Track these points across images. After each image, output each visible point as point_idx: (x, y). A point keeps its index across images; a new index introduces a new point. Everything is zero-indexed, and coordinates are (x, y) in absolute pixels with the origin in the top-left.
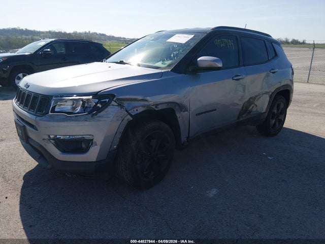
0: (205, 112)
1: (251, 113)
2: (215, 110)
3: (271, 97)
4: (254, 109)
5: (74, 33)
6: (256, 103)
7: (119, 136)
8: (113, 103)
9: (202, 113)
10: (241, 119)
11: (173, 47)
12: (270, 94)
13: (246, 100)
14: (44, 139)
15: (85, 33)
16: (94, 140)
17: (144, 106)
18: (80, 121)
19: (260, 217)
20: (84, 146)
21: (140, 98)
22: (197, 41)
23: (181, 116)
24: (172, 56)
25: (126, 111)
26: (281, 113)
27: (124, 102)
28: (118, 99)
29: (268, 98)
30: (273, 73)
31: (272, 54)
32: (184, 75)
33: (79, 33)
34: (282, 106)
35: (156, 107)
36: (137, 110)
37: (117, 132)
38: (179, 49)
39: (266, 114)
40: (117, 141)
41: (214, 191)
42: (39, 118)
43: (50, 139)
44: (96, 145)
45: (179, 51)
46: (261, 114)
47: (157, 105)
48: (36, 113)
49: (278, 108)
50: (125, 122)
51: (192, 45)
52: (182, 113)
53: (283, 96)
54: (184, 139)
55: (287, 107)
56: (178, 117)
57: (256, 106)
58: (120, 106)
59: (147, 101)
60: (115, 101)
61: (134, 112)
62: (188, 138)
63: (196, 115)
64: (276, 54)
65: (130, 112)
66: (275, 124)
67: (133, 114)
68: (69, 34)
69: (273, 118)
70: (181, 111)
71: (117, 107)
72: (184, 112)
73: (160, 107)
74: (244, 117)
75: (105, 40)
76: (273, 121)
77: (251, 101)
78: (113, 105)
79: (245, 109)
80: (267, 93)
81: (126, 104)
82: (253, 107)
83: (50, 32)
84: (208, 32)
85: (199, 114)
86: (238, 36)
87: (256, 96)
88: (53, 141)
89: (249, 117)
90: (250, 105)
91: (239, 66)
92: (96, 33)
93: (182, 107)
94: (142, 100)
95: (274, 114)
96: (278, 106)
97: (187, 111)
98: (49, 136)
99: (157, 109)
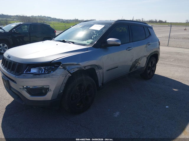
0: (112, 69)
1: (137, 68)
2: (117, 67)
3: (147, 59)
4: (139, 65)
5: (32, 16)
6: (139, 62)
7: (64, 85)
8: (60, 67)
9: (110, 70)
10: (131, 71)
11: (93, 33)
12: (147, 56)
13: (134, 61)
14: (20, 88)
15: (39, 16)
16: (50, 88)
17: (78, 68)
18: (41, 78)
19: (143, 127)
20: (43, 91)
21: (76, 63)
22: (107, 29)
23: (98, 72)
24: (93, 38)
25: (68, 71)
26: (153, 67)
27: (67, 66)
28: (63, 65)
29: (146, 59)
30: (149, 45)
31: (148, 34)
32: (100, 49)
33: (35, 16)
34: (154, 62)
35: (85, 68)
36: (74, 70)
37: (62, 84)
38: (97, 34)
39: (145, 68)
40: (63, 88)
41: (118, 113)
42: (17, 76)
43: (24, 88)
44: (51, 91)
45: (96, 35)
46: (142, 68)
47: (85, 67)
48: (15, 73)
49: (151, 64)
50: (67, 77)
51: (104, 31)
52: (99, 70)
53: (154, 57)
54: (100, 84)
55: (157, 63)
56: (97, 72)
57: (140, 63)
58: (64, 68)
59: (79, 65)
60: (61, 66)
61: (72, 72)
62: (102, 84)
63: (107, 71)
64: (150, 34)
65: (70, 71)
66: (150, 72)
67: (72, 73)
68: (29, 17)
69: (148, 70)
70: (99, 69)
71: (63, 69)
72: (100, 69)
73: (87, 68)
74: (133, 70)
75: (51, 21)
76: (149, 71)
77: (137, 61)
78: (60, 68)
79: (134, 66)
80: (145, 56)
81: (67, 67)
82: (138, 64)
83: (17, 16)
84: (112, 24)
85: (108, 70)
86: (129, 25)
87: (139, 58)
88: (26, 90)
89: (135, 70)
90: (136, 63)
91: (130, 42)
92: (45, 17)
93: (99, 67)
94: (77, 65)
95: (149, 67)
96: (152, 63)
97: (102, 69)
98: (23, 87)
99: (85, 69)
